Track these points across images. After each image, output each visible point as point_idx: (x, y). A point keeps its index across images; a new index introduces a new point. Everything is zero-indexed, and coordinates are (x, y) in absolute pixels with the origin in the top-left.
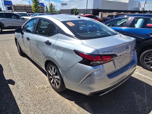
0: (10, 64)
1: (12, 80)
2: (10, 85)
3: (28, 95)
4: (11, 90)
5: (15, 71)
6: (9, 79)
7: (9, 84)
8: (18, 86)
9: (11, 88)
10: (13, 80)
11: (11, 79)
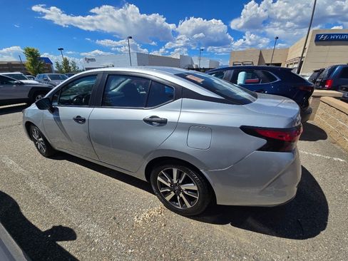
0: (31, 185)
1: (60, 226)
2: (65, 245)
3: (130, 251)
4: (76, 256)
5: (55, 200)
6: (50, 227)
7: (59, 243)
8: (88, 237)
9: (72, 252)
10: (64, 225)
11: (57, 224)
